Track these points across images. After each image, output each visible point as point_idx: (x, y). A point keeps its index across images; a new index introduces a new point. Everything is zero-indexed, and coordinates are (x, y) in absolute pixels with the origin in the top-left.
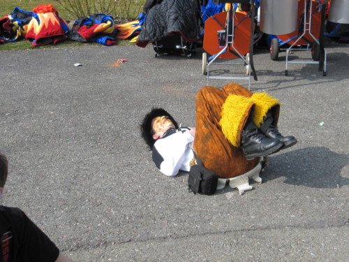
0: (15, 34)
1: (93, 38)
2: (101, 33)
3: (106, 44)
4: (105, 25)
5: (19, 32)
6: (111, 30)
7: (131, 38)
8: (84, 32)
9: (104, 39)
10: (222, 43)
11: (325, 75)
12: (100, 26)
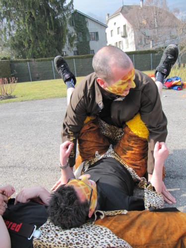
1: (171, 87)
2: (175, 85)
3: (177, 90)
4: (177, 81)
6: (180, 84)
9: (176, 88)
12: (175, 82)
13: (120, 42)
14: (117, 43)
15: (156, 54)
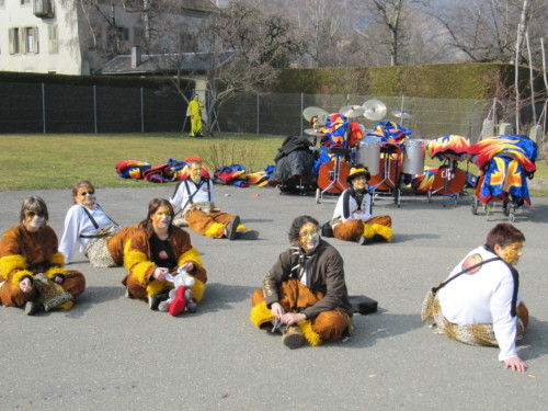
0: (173, 176)
1: (231, 182)
2: (237, 179)
3: (240, 186)
4: (240, 173)
5: (175, 175)
6: (243, 177)
7: (258, 183)
8: (225, 177)
9: (239, 183)
10: (332, 179)
11: (399, 207)
12: (236, 173)
13: (28, 29)
14: (16, 30)
15: (158, 92)
